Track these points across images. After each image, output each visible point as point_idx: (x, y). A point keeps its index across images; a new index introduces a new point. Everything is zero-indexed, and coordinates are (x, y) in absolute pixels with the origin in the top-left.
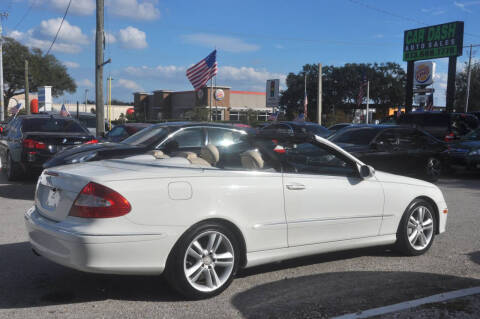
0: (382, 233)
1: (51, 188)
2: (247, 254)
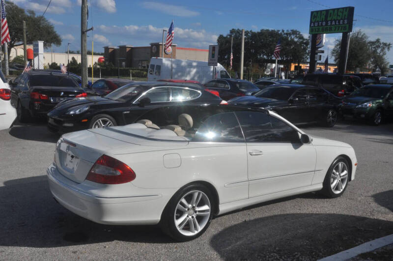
1: (69, 155)
2: (220, 205)
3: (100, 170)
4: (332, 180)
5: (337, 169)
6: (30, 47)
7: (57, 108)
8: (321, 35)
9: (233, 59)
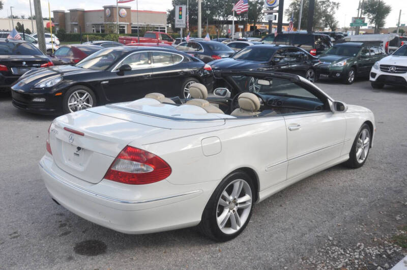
0: (342, 155)
2: (260, 193)
3: (126, 166)
4: (357, 149)
5: (362, 137)
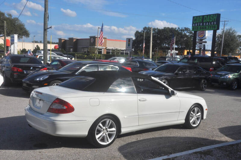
0: (179, 119)
1: (38, 99)
2: (122, 129)
3: (56, 106)
4: (191, 118)
5: (194, 111)
6: (9, 38)
7: (29, 76)
8: (205, 31)
9: (145, 47)
